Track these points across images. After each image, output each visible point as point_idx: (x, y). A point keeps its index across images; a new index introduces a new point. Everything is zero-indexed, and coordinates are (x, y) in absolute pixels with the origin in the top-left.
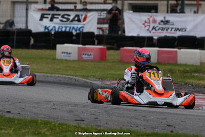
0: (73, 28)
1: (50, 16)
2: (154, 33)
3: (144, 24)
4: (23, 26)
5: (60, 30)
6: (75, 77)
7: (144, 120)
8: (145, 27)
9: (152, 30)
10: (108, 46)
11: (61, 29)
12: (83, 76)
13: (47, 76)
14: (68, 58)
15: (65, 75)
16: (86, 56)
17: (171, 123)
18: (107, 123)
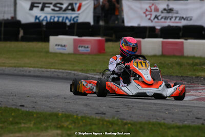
0: (67, 18)
1: (40, 5)
2: (156, 22)
3: (145, 13)
5: (52, 21)
6: (73, 72)
7: (169, 113)
8: (146, 16)
9: (154, 19)
11: (54, 19)
12: (82, 71)
13: (43, 71)
14: (62, 51)
15: (61, 69)
16: (83, 49)
18: (130, 117)
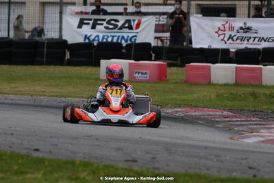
0: (123, 37)
1: (91, 22)
2: (230, 43)
3: (217, 32)
4: (55, 35)
5: (105, 41)
7: (217, 160)
8: (219, 36)
9: (228, 40)
10: (169, 62)
11: (107, 39)
16: (140, 75)
17: (254, 165)
18: (167, 165)
